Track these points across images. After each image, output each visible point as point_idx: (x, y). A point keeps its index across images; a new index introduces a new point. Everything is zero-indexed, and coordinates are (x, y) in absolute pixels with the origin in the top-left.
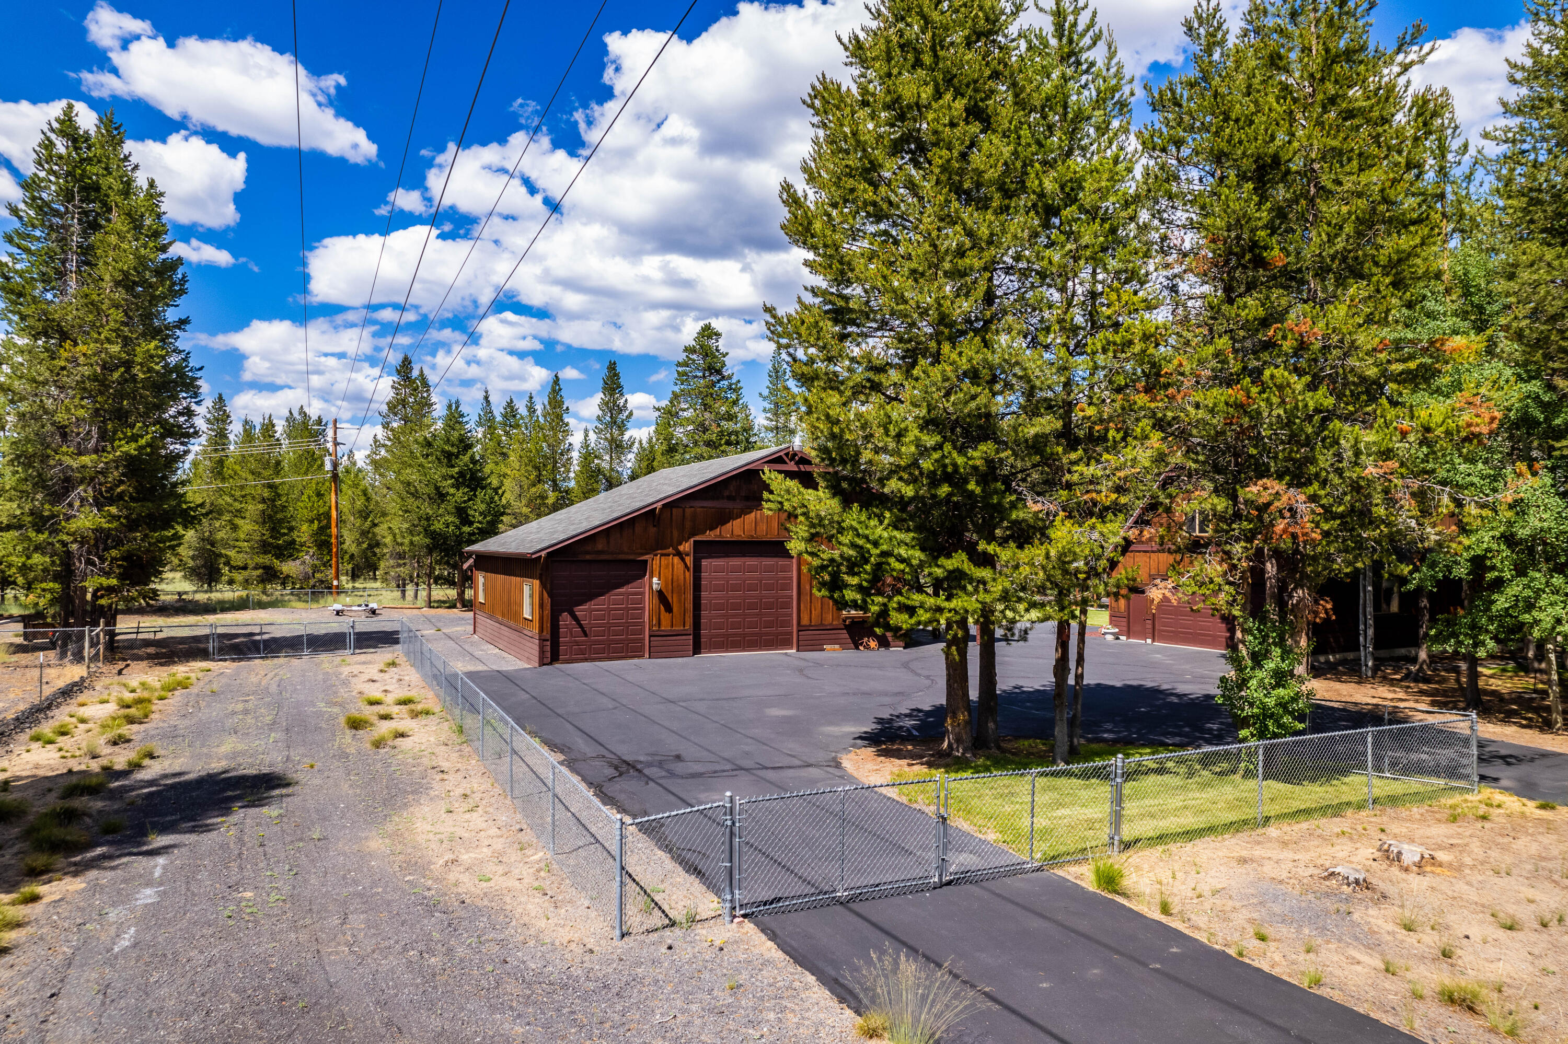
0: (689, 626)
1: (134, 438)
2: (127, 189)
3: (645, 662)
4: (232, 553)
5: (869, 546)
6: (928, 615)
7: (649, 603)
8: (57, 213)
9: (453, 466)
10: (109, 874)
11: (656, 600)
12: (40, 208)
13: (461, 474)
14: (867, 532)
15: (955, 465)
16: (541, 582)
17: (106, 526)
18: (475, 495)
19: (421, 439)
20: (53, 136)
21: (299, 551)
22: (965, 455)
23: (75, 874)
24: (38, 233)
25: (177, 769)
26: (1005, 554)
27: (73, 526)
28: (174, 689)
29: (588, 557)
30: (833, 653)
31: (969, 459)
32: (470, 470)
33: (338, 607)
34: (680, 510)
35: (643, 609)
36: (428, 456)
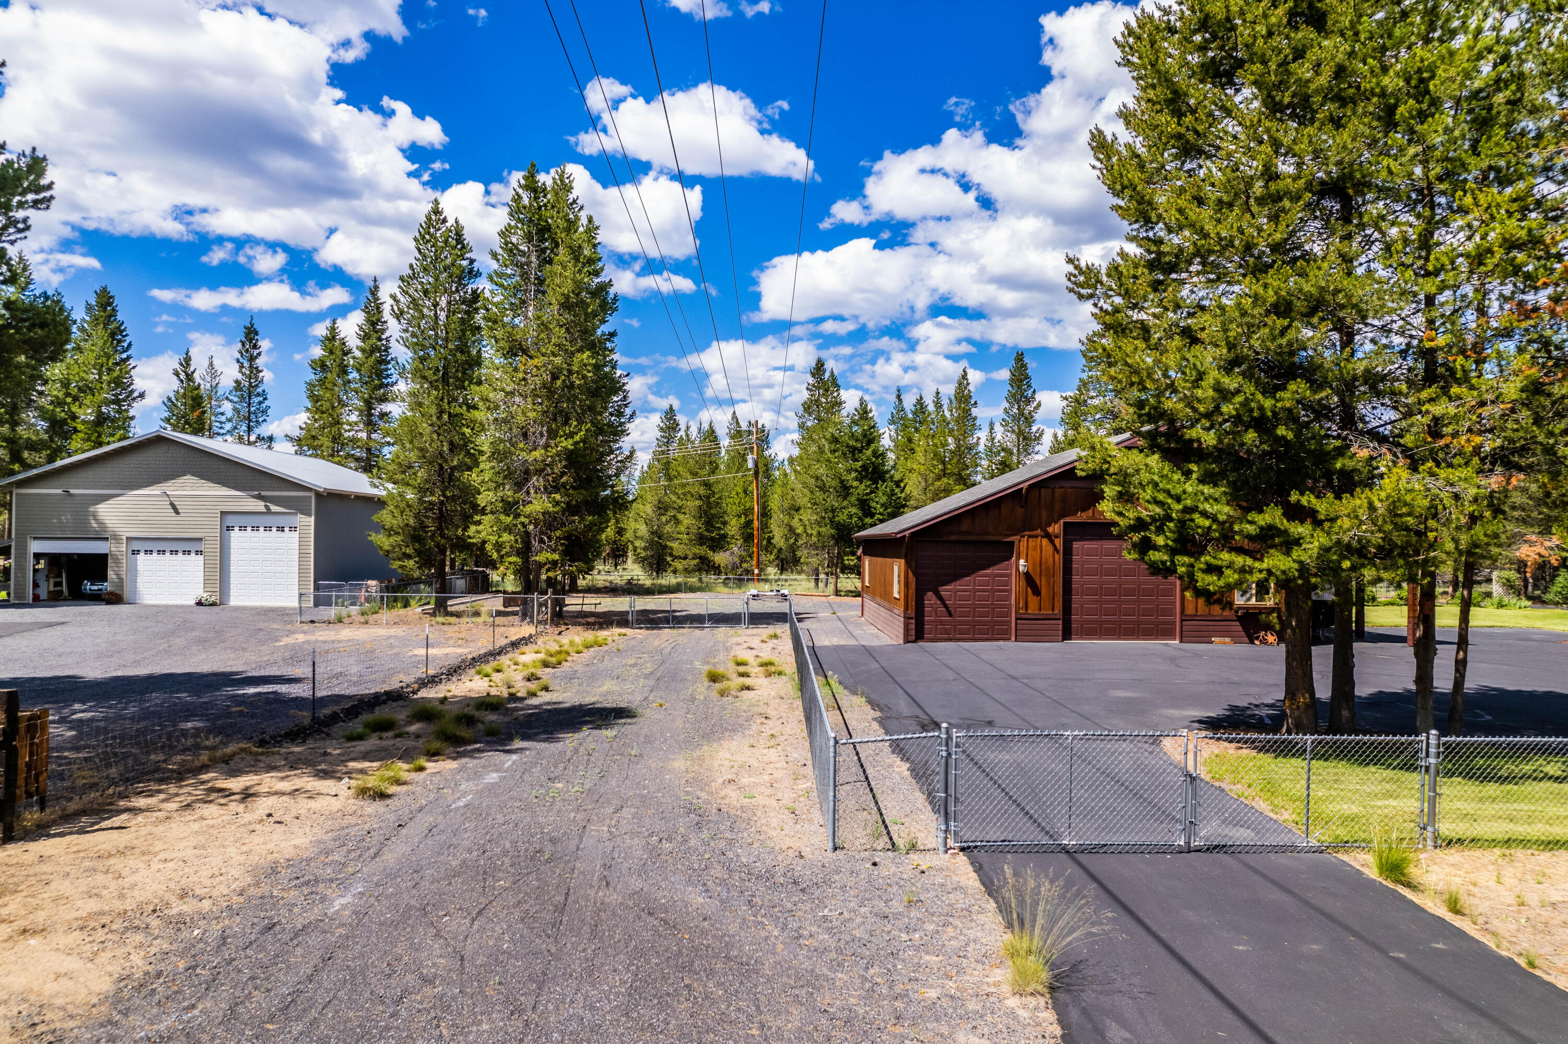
0: (1058, 610)
1: (571, 435)
2: (571, 225)
3: (1011, 646)
4: (675, 545)
5: (1170, 501)
6: (1236, 576)
7: (1016, 586)
8: (523, 254)
9: (857, 460)
10: (475, 762)
11: (1023, 583)
12: (511, 250)
13: (864, 467)
14: (1169, 487)
15: (1261, 408)
16: (907, 562)
17: (551, 509)
18: (877, 488)
19: (828, 436)
20: (520, 191)
21: (729, 543)
22: (1274, 397)
23: (454, 759)
24: (509, 271)
25: (560, 699)
26: (1322, 507)
27: (528, 509)
28: (591, 646)
29: (953, 538)
30: (1222, 646)
31: (1277, 401)
32: (873, 463)
33: (754, 592)
34: (1049, 491)
35: (1010, 591)
36: (835, 451)
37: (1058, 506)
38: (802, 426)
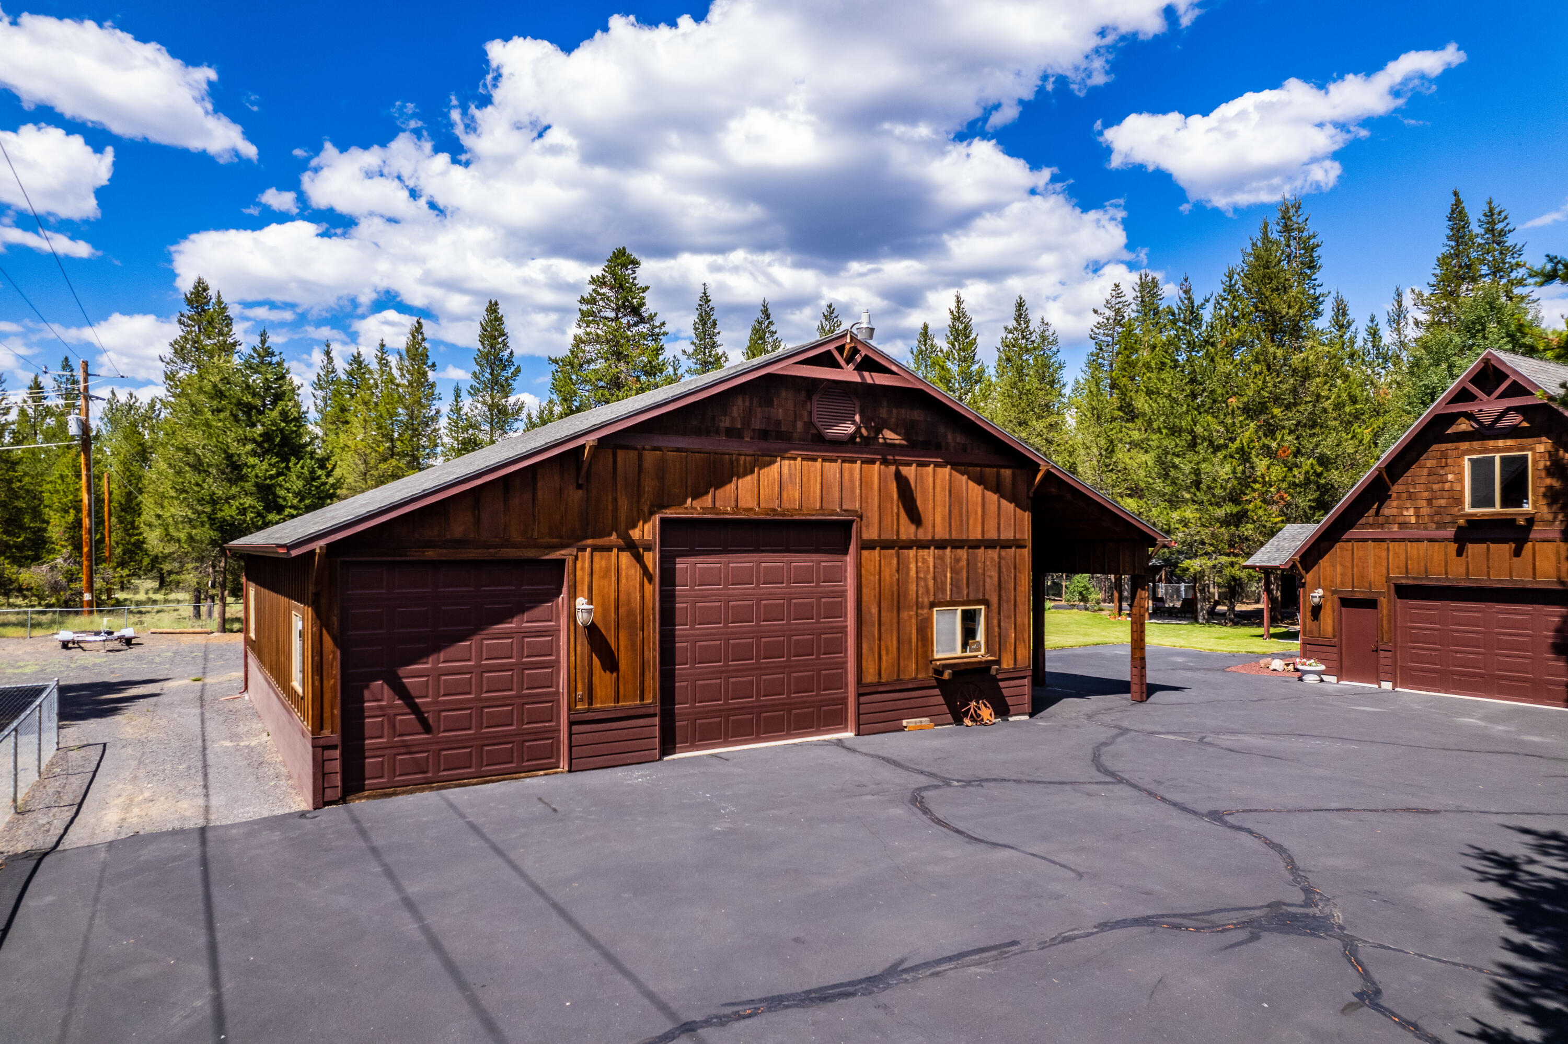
0: (651, 697)
3: (560, 780)
7: (568, 653)
9: (254, 425)
11: (583, 646)
13: (267, 436)
16: (318, 613)
18: (288, 468)
19: (208, 387)
29: (431, 554)
30: (917, 734)
32: (282, 431)
34: (633, 454)
35: (555, 664)
36: (219, 411)
37: (649, 485)
38: (170, 377)
